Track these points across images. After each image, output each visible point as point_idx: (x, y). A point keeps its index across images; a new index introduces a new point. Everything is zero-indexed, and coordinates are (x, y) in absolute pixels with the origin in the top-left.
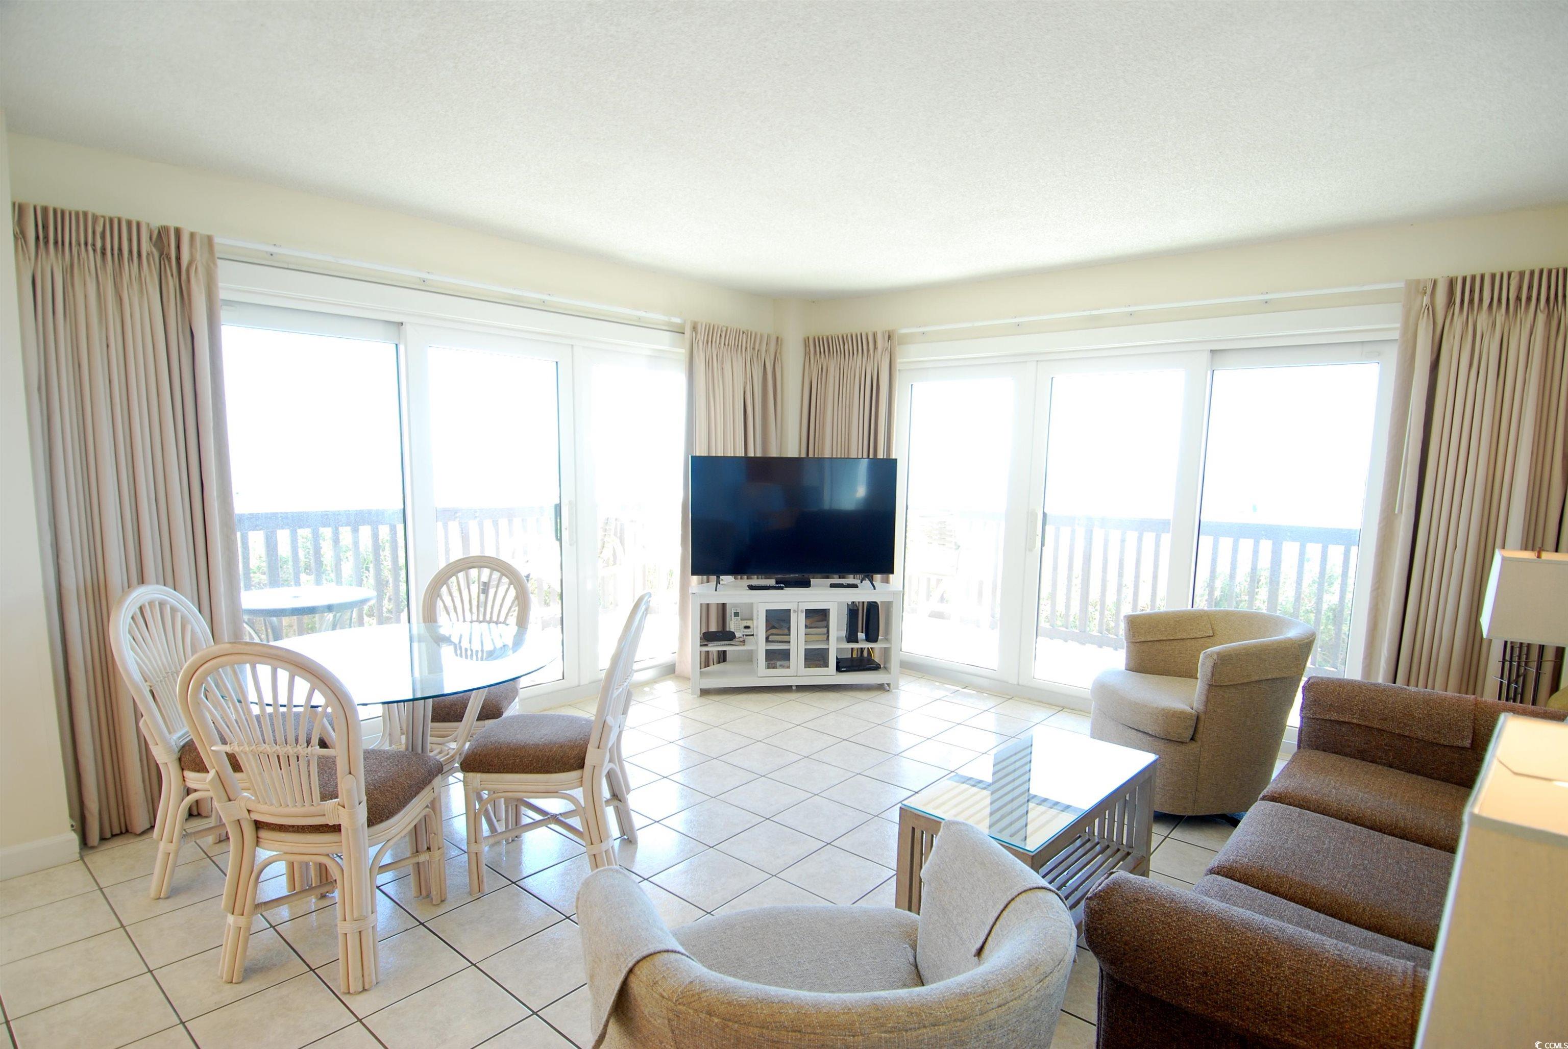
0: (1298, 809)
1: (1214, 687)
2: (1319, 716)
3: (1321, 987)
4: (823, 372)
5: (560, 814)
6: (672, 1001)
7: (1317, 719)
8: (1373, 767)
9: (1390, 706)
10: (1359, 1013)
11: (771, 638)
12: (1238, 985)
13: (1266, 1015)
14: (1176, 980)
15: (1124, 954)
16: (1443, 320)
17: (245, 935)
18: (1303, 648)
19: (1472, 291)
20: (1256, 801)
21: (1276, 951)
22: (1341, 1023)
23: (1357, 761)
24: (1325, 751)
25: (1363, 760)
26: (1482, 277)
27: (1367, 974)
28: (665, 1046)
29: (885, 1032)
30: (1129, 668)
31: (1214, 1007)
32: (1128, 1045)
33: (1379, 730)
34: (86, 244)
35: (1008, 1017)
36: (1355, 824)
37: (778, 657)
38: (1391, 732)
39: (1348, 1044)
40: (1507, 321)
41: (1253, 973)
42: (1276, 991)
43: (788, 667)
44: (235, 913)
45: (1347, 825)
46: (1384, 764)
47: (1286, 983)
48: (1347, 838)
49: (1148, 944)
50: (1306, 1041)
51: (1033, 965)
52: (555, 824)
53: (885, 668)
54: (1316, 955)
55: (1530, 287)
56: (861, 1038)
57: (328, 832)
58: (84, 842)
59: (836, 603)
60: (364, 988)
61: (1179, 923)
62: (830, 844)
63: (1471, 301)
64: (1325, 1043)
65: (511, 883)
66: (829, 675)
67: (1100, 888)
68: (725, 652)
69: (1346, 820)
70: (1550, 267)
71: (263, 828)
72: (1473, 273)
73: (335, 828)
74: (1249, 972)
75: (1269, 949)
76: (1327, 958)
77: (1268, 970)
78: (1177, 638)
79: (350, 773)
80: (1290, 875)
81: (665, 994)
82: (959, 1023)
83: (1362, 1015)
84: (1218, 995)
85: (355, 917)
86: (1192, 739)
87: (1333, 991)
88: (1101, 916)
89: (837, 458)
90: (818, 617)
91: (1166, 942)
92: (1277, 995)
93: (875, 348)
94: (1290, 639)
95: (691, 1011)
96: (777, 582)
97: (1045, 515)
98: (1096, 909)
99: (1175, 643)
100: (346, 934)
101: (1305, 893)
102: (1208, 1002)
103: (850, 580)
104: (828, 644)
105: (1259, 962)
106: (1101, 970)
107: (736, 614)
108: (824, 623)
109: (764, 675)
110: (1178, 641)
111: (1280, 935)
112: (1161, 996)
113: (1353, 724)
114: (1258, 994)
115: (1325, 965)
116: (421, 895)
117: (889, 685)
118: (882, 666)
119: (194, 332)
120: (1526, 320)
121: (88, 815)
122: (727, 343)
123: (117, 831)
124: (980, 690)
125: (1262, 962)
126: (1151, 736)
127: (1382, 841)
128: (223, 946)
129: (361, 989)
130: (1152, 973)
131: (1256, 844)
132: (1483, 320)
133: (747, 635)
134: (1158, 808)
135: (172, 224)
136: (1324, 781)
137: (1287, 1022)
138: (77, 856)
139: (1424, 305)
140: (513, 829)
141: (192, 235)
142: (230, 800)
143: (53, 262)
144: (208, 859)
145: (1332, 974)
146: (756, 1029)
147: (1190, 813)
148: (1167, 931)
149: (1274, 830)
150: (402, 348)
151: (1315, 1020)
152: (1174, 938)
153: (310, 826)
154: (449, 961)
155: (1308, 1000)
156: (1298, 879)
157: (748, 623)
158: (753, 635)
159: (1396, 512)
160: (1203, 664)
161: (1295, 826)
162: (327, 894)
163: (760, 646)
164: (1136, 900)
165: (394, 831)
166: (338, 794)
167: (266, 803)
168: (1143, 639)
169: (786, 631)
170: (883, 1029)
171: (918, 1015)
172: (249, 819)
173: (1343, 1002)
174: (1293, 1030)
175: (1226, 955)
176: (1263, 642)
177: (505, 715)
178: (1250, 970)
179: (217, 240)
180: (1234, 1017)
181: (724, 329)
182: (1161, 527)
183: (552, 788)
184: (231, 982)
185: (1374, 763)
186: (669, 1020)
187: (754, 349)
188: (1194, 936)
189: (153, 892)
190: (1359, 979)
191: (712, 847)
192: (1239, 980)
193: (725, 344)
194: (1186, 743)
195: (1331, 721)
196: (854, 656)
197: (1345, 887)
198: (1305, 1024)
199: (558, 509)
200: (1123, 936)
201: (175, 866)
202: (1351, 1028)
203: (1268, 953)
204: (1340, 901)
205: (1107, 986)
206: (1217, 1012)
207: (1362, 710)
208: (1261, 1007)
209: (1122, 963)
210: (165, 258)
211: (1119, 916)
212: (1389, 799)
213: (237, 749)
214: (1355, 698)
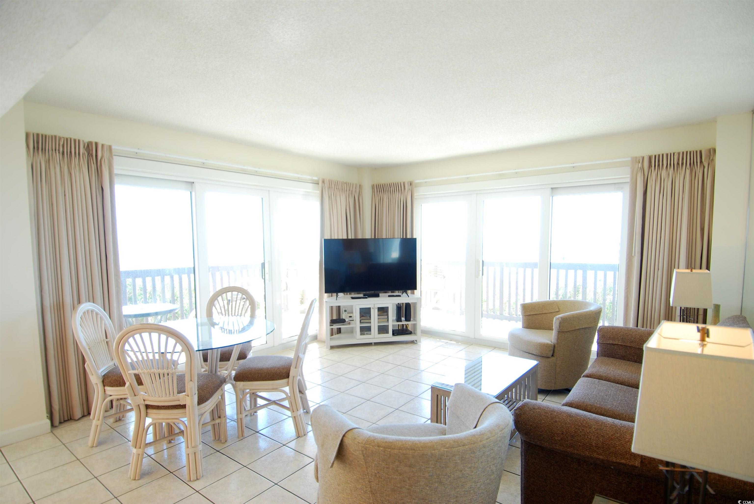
0: (598, 380)
1: (561, 332)
2: (605, 342)
3: (607, 434)
4: (381, 200)
5: (277, 400)
6: (363, 444)
7: (604, 344)
8: (628, 362)
9: (634, 336)
10: (622, 443)
11: (362, 321)
12: (575, 437)
13: (587, 447)
14: (552, 438)
15: (531, 430)
16: (647, 174)
17: (140, 457)
18: (597, 315)
19: (659, 161)
20: (581, 377)
21: (589, 423)
22: (615, 447)
23: (621, 360)
24: (608, 357)
25: (624, 360)
26: (663, 155)
27: (624, 428)
28: (360, 463)
29: (446, 448)
30: (524, 327)
31: (566, 447)
32: (534, 470)
33: (630, 347)
34: (56, 150)
35: (490, 443)
36: (621, 385)
37: (365, 330)
38: (635, 347)
39: (618, 455)
40: (674, 173)
41: (581, 431)
42: (590, 437)
43: (370, 334)
44: (136, 448)
45: (618, 385)
46: (633, 361)
47: (593, 434)
48: (618, 390)
49: (540, 425)
50: (603, 456)
51: (498, 426)
52: (275, 405)
53: (414, 333)
54: (604, 423)
55: (683, 159)
56: (437, 451)
57: (180, 408)
58: (53, 425)
59: (391, 304)
60: (197, 478)
61: (551, 416)
62: (397, 409)
63: (659, 165)
64: (610, 456)
65: (255, 432)
66: (389, 337)
67: (519, 405)
68: (340, 328)
69: (618, 383)
70: (690, 150)
71: (149, 408)
72: (659, 154)
73: (183, 406)
74: (579, 431)
75: (586, 422)
76: (608, 424)
77: (586, 430)
78: (543, 313)
79: (191, 381)
80: (595, 404)
81: (360, 442)
82: (472, 445)
83: (623, 443)
84: (568, 441)
85: (193, 446)
86: (552, 356)
87: (611, 435)
88: (521, 416)
89: (389, 238)
90: (383, 311)
91: (546, 423)
92: (590, 439)
93: (404, 189)
94: (591, 311)
95: (371, 446)
96: (364, 295)
97: (483, 261)
98: (519, 413)
99: (543, 315)
100: (189, 454)
101: (602, 411)
102: (564, 445)
103: (397, 293)
104: (388, 323)
105: (583, 427)
106: (522, 440)
107: (345, 311)
108: (386, 314)
109: (359, 338)
110: (544, 314)
111: (590, 417)
112: (546, 445)
113: (619, 345)
114: (583, 439)
115: (608, 426)
116: (215, 439)
117: (416, 341)
118: (413, 332)
119: (103, 187)
120: (682, 172)
121: (54, 411)
122: (338, 188)
123: (66, 419)
124: (457, 341)
125: (584, 427)
126: (535, 355)
127: (632, 391)
128: (131, 464)
129: (196, 479)
130: (542, 436)
131: (581, 393)
132: (664, 173)
133: (350, 320)
134: (540, 387)
135: (94, 140)
136: (608, 368)
137: (595, 450)
138: (49, 430)
139: (639, 167)
140: (254, 409)
141: (103, 145)
142: (135, 396)
143: (41, 158)
144: (112, 429)
145: (611, 429)
146: (397, 451)
147: (553, 389)
148: (547, 419)
149: (588, 388)
150: (193, 194)
151: (605, 447)
152: (550, 421)
153: (172, 406)
154: (233, 466)
155: (602, 439)
156: (598, 406)
157: (351, 315)
158: (353, 320)
159: (633, 255)
160: (555, 323)
161: (597, 386)
162: (172, 441)
163: (357, 324)
164: (534, 409)
165: (207, 408)
166: (185, 390)
167: (153, 396)
168: (529, 314)
169: (369, 318)
170: (445, 447)
171: (457, 442)
172: (144, 404)
173: (615, 439)
174: (597, 452)
175: (570, 426)
176: (580, 312)
177: (248, 357)
178: (579, 430)
179: (113, 147)
180: (575, 450)
181: (337, 182)
182: (534, 265)
183: (275, 387)
184: (135, 480)
185: (629, 361)
186: (362, 451)
187: (350, 190)
188: (557, 420)
189: (90, 444)
190: (621, 430)
191: (345, 413)
192: (575, 435)
193: (337, 188)
194: (550, 357)
195: (610, 344)
196: (400, 328)
197: (618, 408)
198: (602, 449)
199: (263, 265)
200: (529, 423)
201: (100, 432)
202: (619, 449)
203: (586, 424)
204: (616, 413)
205: (524, 446)
206: (568, 449)
207: (622, 339)
208: (585, 444)
209: (530, 434)
210: (90, 156)
211: (527, 415)
212: (635, 374)
213: (141, 371)
214: (619, 334)
